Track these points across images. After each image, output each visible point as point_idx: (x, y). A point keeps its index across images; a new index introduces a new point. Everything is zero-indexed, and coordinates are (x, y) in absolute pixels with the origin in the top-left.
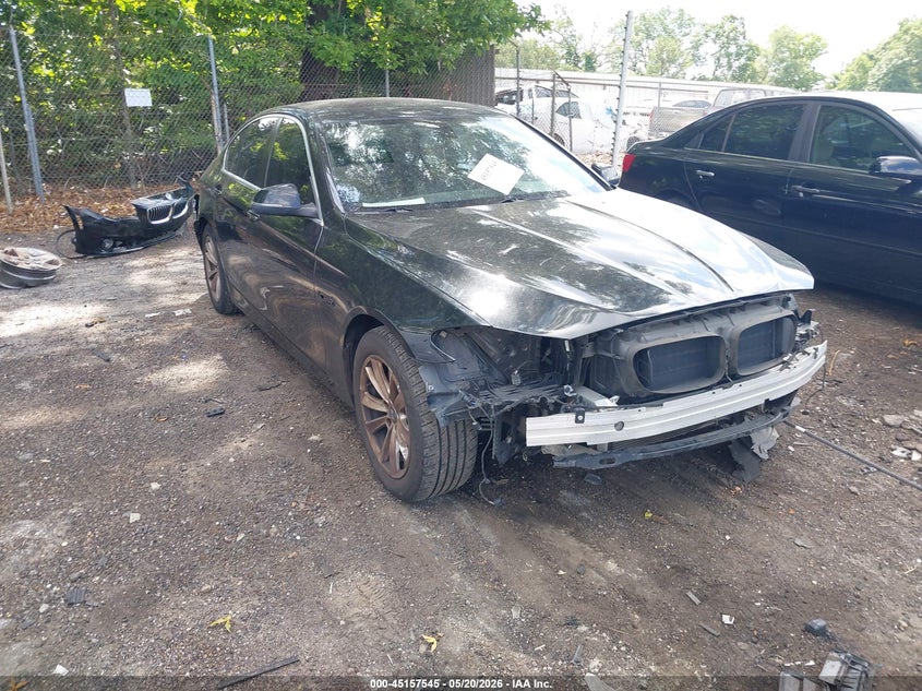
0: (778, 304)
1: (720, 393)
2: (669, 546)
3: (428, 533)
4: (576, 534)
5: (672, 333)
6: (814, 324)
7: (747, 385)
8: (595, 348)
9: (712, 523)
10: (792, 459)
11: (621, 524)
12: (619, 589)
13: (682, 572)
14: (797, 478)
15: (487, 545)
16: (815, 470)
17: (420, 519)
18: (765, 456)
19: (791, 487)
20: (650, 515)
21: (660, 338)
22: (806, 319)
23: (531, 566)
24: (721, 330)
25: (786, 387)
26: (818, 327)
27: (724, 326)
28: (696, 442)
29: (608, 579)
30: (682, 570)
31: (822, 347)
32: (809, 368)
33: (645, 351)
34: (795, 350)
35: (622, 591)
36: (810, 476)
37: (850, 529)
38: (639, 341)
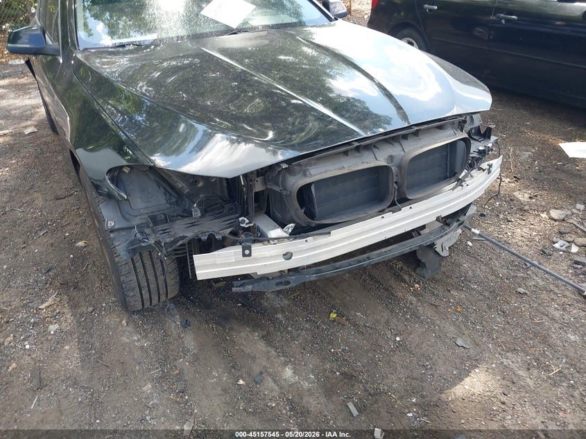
0: (453, 128)
1: (389, 217)
2: (343, 350)
3: (139, 340)
4: (267, 338)
5: (338, 165)
6: (493, 138)
7: (417, 207)
8: (265, 182)
9: (387, 323)
10: (468, 254)
11: (307, 326)
12: (288, 399)
13: (348, 378)
14: (470, 273)
15: (185, 351)
16: (486, 265)
17: (136, 327)
18: (445, 254)
19: (463, 283)
20: (335, 315)
21: (325, 172)
22: (487, 135)
23: (218, 375)
24: (391, 157)
25: (458, 203)
26: (496, 142)
27: (393, 154)
28: (369, 258)
29: (281, 388)
30: (349, 377)
31: (496, 163)
32: (482, 183)
33: (309, 185)
34: (471, 167)
35: (290, 402)
36: (481, 271)
37: (507, 326)
38: (305, 175)
